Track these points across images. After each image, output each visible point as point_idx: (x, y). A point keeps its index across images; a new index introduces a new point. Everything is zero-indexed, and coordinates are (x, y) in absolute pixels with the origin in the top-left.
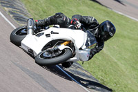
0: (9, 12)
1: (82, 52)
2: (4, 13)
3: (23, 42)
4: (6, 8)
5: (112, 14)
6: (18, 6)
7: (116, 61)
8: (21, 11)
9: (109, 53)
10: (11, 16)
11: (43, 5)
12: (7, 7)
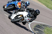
1: (25, 18)
3: (11, 17)
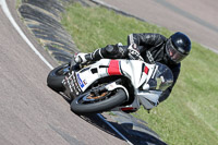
0: (47, 46)
2: (39, 47)
4: (41, 40)
5: (208, 55)
6: (62, 37)
7: (212, 129)
8: (66, 46)
9: (202, 117)
10: (50, 52)
11: (101, 36)
12: (44, 38)
